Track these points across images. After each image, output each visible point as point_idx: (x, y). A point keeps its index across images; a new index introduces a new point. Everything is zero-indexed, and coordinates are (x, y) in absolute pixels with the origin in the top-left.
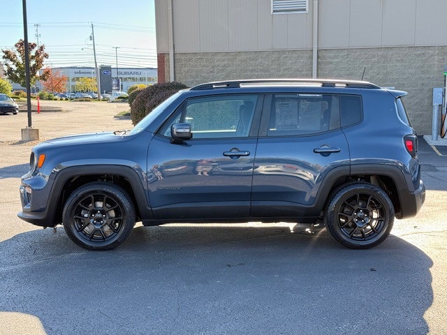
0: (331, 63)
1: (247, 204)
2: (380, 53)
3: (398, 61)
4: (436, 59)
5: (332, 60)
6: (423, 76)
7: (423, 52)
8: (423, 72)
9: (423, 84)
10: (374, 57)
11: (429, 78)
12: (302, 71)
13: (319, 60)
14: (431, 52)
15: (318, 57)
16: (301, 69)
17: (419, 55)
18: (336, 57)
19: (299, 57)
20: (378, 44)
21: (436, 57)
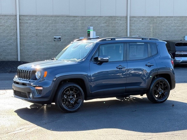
0: (27, 23)
1: (124, 88)
2: (53, 19)
3: (62, 23)
4: (80, 23)
5: (27, 21)
6: (74, 31)
7: (74, 19)
8: (74, 29)
9: (74, 35)
10: (49, 20)
11: (77, 32)
12: (11, 27)
13: (20, 21)
14: (77, 19)
15: (20, 19)
16: (10, 26)
17: (72, 20)
18: (29, 19)
19: (8, 18)
20: (51, 14)
21: (80, 22)
